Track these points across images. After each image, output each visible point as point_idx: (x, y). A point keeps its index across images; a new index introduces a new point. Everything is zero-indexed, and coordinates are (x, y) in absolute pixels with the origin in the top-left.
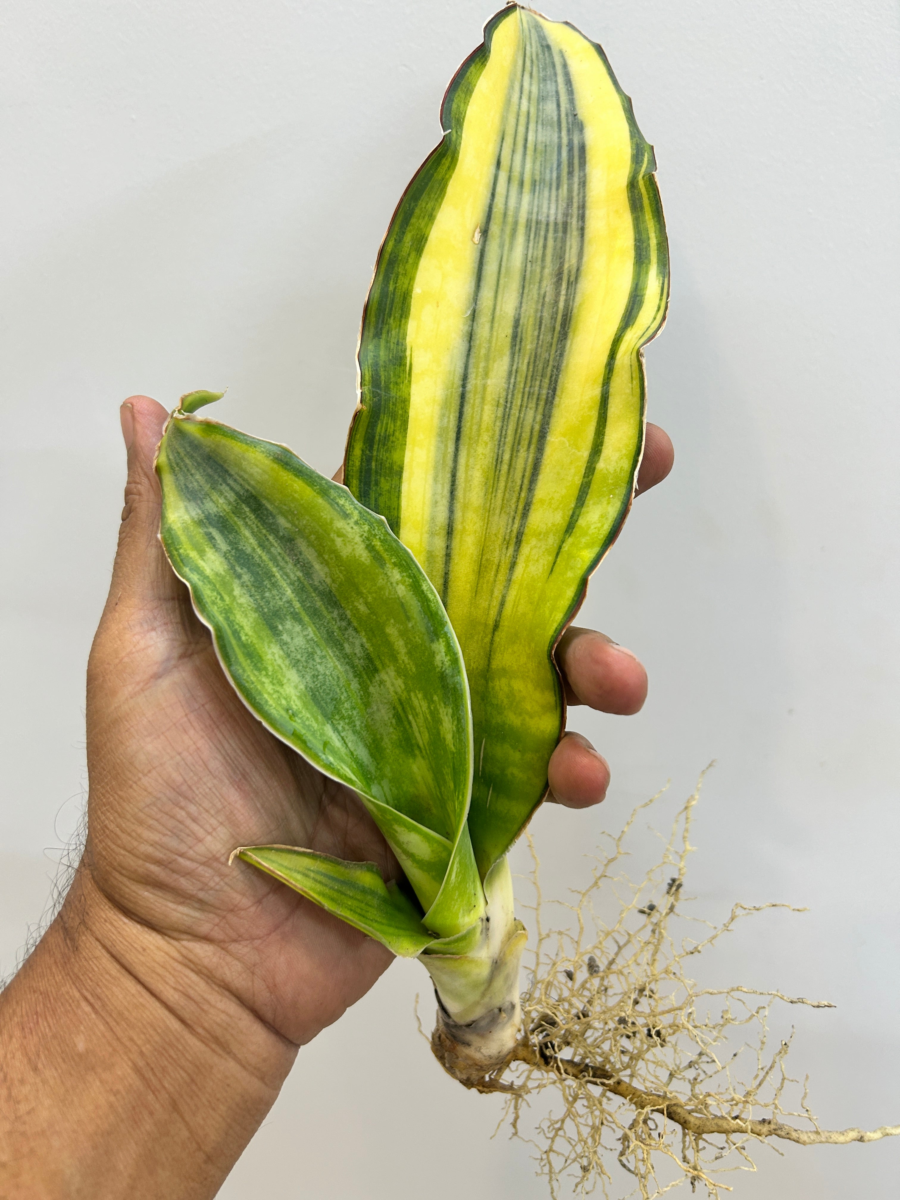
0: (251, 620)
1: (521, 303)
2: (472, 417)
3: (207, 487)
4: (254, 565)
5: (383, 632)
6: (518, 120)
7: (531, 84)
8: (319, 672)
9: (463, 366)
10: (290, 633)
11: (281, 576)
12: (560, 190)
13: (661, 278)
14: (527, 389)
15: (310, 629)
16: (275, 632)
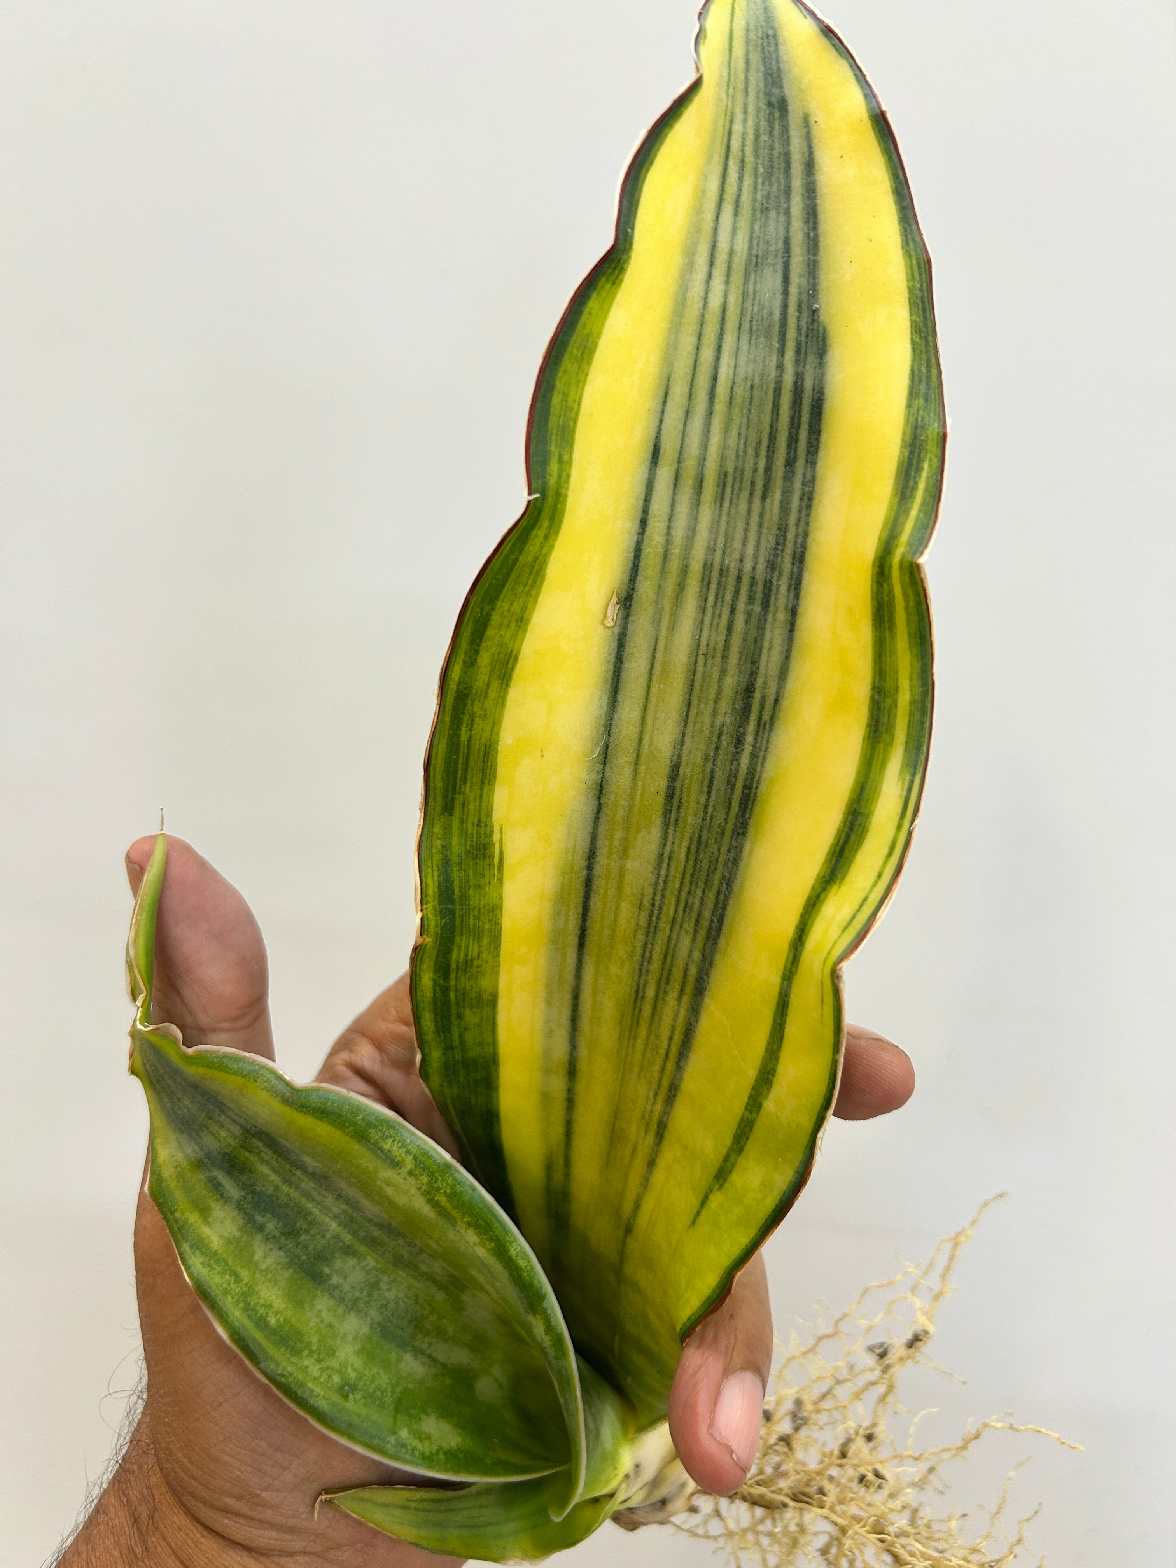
0: (282, 1285)
1: (684, 735)
4: (280, 1207)
6: (700, 336)
8: (388, 1299)
9: (588, 837)
10: (341, 1272)
12: (769, 500)
13: (908, 778)
14: (684, 895)
15: (369, 1259)
16: (319, 1280)
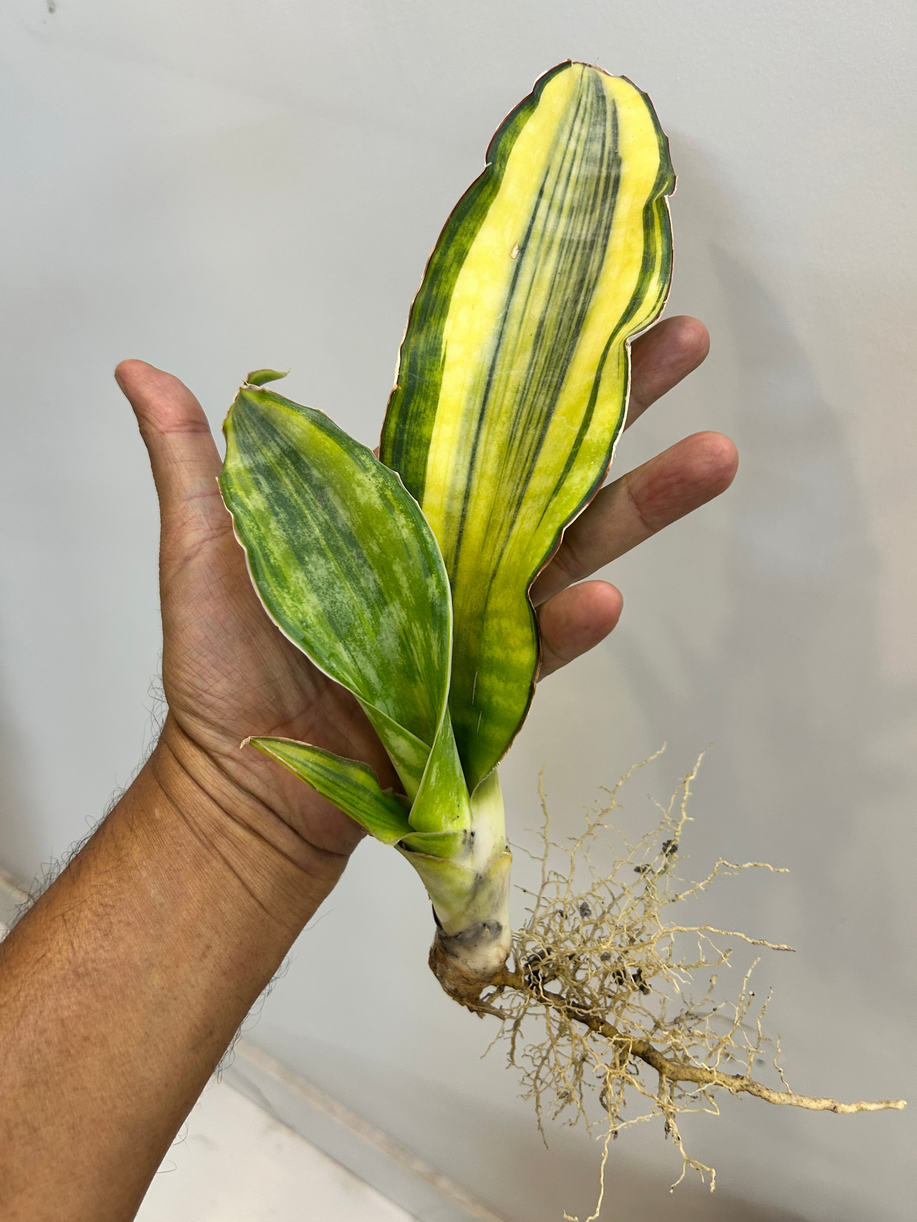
0: (282, 549)
1: (547, 308)
2: (495, 402)
3: (259, 443)
4: (290, 507)
5: (391, 569)
6: (564, 158)
7: (581, 128)
8: (337, 599)
9: (491, 359)
10: (315, 564)
11: (312, 518)
12: (594, 214)
13: (662, 284)
14: (542, 378)
15: (332, 563)
16: (301, 562)
